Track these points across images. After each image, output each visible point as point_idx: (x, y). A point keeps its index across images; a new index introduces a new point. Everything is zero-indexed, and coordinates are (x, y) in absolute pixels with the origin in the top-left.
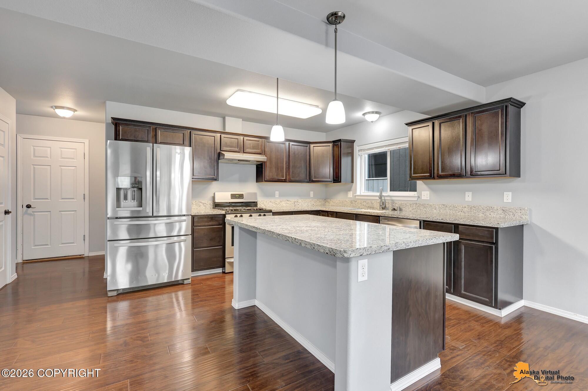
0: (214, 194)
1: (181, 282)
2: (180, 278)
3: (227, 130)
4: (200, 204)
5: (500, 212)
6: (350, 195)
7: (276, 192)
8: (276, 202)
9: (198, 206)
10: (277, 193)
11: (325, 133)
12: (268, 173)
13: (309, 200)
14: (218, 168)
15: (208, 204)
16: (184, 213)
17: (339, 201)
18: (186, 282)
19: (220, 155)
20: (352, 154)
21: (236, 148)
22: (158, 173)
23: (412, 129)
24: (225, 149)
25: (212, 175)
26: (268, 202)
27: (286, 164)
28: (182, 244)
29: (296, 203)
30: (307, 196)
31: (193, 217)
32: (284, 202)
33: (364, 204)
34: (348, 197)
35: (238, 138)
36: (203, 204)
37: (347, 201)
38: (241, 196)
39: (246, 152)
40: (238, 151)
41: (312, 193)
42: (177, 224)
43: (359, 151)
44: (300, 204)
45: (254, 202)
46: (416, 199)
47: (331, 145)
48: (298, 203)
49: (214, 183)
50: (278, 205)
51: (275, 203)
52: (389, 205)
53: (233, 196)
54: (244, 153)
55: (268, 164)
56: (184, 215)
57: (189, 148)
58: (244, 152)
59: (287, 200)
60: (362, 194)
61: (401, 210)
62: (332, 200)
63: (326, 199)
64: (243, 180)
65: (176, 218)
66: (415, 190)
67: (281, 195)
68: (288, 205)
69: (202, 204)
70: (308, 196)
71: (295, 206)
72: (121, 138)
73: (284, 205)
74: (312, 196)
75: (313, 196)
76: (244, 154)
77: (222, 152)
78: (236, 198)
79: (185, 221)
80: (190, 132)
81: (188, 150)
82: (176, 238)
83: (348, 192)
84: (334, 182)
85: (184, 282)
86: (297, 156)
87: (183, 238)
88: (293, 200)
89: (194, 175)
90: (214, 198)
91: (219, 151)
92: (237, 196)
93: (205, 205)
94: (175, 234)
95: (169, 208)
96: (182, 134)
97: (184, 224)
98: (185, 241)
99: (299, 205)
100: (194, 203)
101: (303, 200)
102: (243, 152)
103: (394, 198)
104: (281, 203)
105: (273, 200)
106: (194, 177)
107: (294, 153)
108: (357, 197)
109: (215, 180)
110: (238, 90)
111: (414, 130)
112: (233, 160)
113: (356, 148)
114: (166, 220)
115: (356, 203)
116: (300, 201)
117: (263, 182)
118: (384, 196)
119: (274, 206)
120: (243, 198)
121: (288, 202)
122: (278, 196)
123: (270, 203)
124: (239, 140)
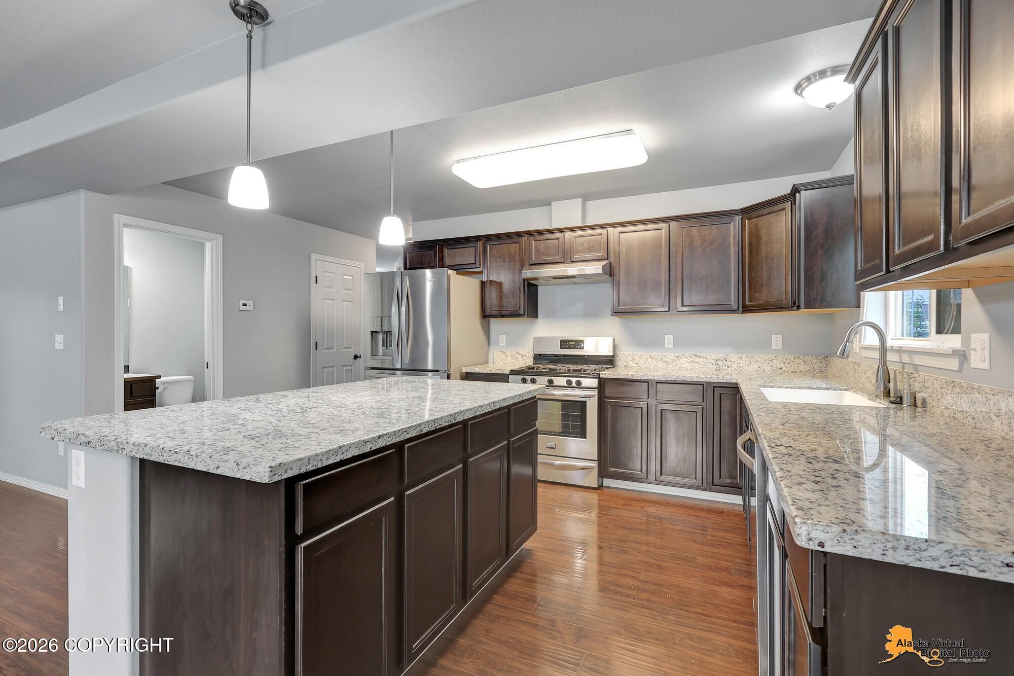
4: (518, 356)
7: (667, 336)
8: (665, 359)
9: (514, 359)
10: (669, 339)
12: (621, 296)
15: (530, 356)
21: (556, 256)
24: (536, 259)
26: (645, 357)
29: (721, 363)
30: (762, 345)
32: (686, 359)
35: (558, 237)
36: (522, 355)
37: (849, 365)
38: (578, 344)
40: (561, 260)
41: (777, 341)
44: (735, 366)
45: (609, 356)
48: (729, 364)
50: (671, 366)
51: (661, 359)
53: (564, 343)
54: (573, 262)
58: (572, 260)
59: (696, 355)
63: (828, 356)
64: (591, 313)
67: (677, 343)
68: (696, 366)
69: (520, 357)
70: (766, 345)
71: (718, 369)
72: (408, 267)
73: (687, 365)
74: (777, 348)
75: (783, 347)
76: (572, 264)
78: (570, 347)
80: (484, 243)
86: (699, 251)
88: (712, 355)
91: (526, 266)
92: (571, 343)
93: (525, 358)
96: (474, 248)
102: (570, 261)
104: (678, 362)
105: (657, 354)
116: (734, 357)
119: (660, 366)
120: (583, 348)
121: (698, 360)
122: (671, 346)
123: (650, 359)
124: (561, 240)
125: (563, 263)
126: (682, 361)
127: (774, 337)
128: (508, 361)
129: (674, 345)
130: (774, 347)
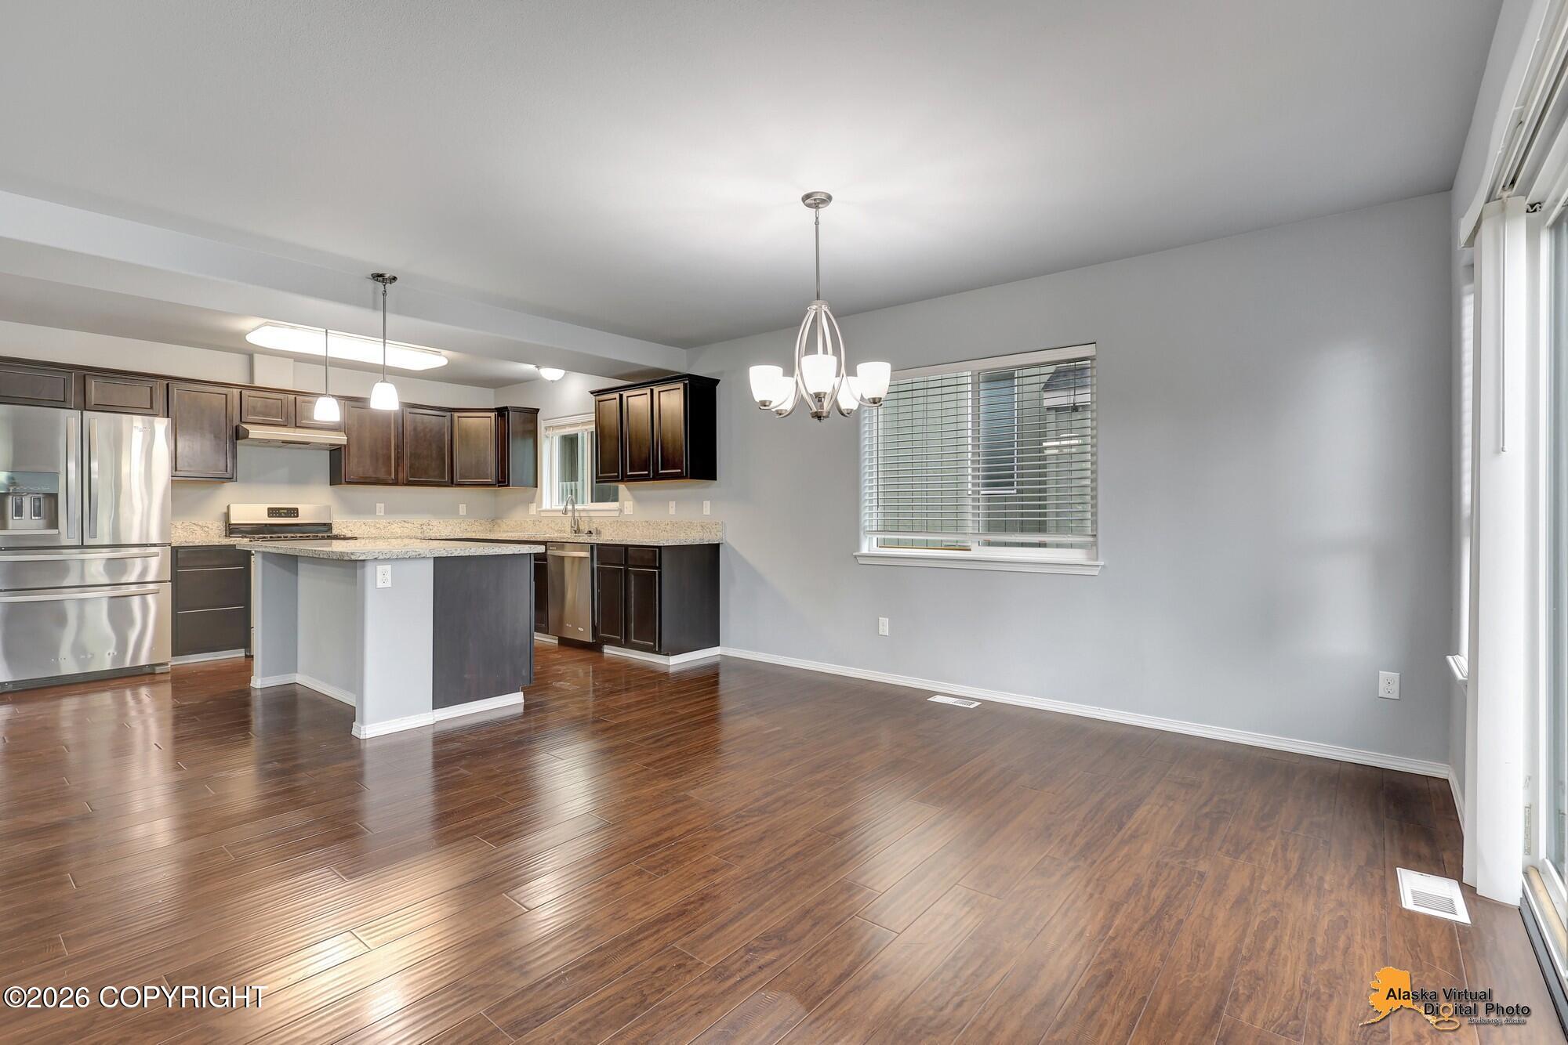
0: (228, 507)
1: (148, 670)
2: (143, 661)
3: (258, 383)
4: (195, 528)
5: (699, 528)
6: (533, 509)
7: (378, 505)
8: (378, 526)
9: (188, 530)
10: (380, 507)
11: (493, 390)
12: (353, 466)
13: (455, 521)
14: (234, 456)
15: (214, 528)
16: (155, 539)
17: (516, 522)
18: (158, 670)
19: (238, 434)
20: (533, 434)
21: (277, 417)
22: (95, 465)
23: (659, 392)
24: (251, 418)
25: (221, 471)
26: (359, 524)
27: (395, 449)
28: (150, 599)
29: (424, 528)
30: (454, 512)
31: (175, 551)
32: (395, 524)
33: (553, 525)
34: (530, 514)
35: (283, 398)
36: (202, 527)
37: (527, 522)
38: (293, 512)
39: (302, 425)
40: (282, 423)
41: (462, 509)
42: (138, 561)
43: (546, 428)
45: (325, 524)
46: (616, 514)
47: (492, 415)
48: (431, 527)
49: (228, 486)
50: (382, 532)
51: (375, 526)
52: (584, 527)
53: (273, 512)
54: (296, 427)
55: (353, 450)
56: (154, 545)
57: (166, 419)
58: (298, 425)
59: (404, 521)
60: (554, 508)
61: (598, 533)
62: (505, 521)
63: (495, 520)
64: (298, 479)
65: (135, 551)
66: (616, 500)
67: (388, 511)
68: (406, 531)
69: (198, 529)
71: (421, 533)
73: (397, 530)
74: (463, 514)
75: (465, 514)
76: (297, 430)
77: (245, 426)
78: (280, 516)
79: (156, 555)
80: (168, 385)
81: (161, 425)
82: (133, 588)
83: (530, 505)
84: (499, 486)
85: (154, 670)
86: (422, 434)
87: (151, 587)
88: (417, 520)
89: (178, 468)
90: (227, 515)
91: (236, 422)
92: (282, 511)
93: (207, 529)
94: (133, 579)
95: (116, 530)
96: (149, 389)
97: (154, 563)
98: (156, 592)
99: (430, 531)
100: (180, 527)
101: (441, 521)
102: (294, 425)
103: (592, 514)
104: (389, 528)
105: (371, 521)
106: (178, 473)
107: (415, 429)
108: (543, 514)
109: (231, 479)
110: (265, 324)
111: (661, 393)
112: (269, 441)
113: (542, 425)
114: (107, 554)
115: (541, 524)
116: (435, 522)
117: (341, 484)
118: (579, 511)
119: (374, 532)
120: (298, 516)
121: (406, 525)
122: (382, 514)
123: (364, 526)
124: (285, 402)
125: (285, 426)
126: (393, 527)
127: (460, 505)
128: (178, 534)
129: (385, 513)
130: (461, 513)
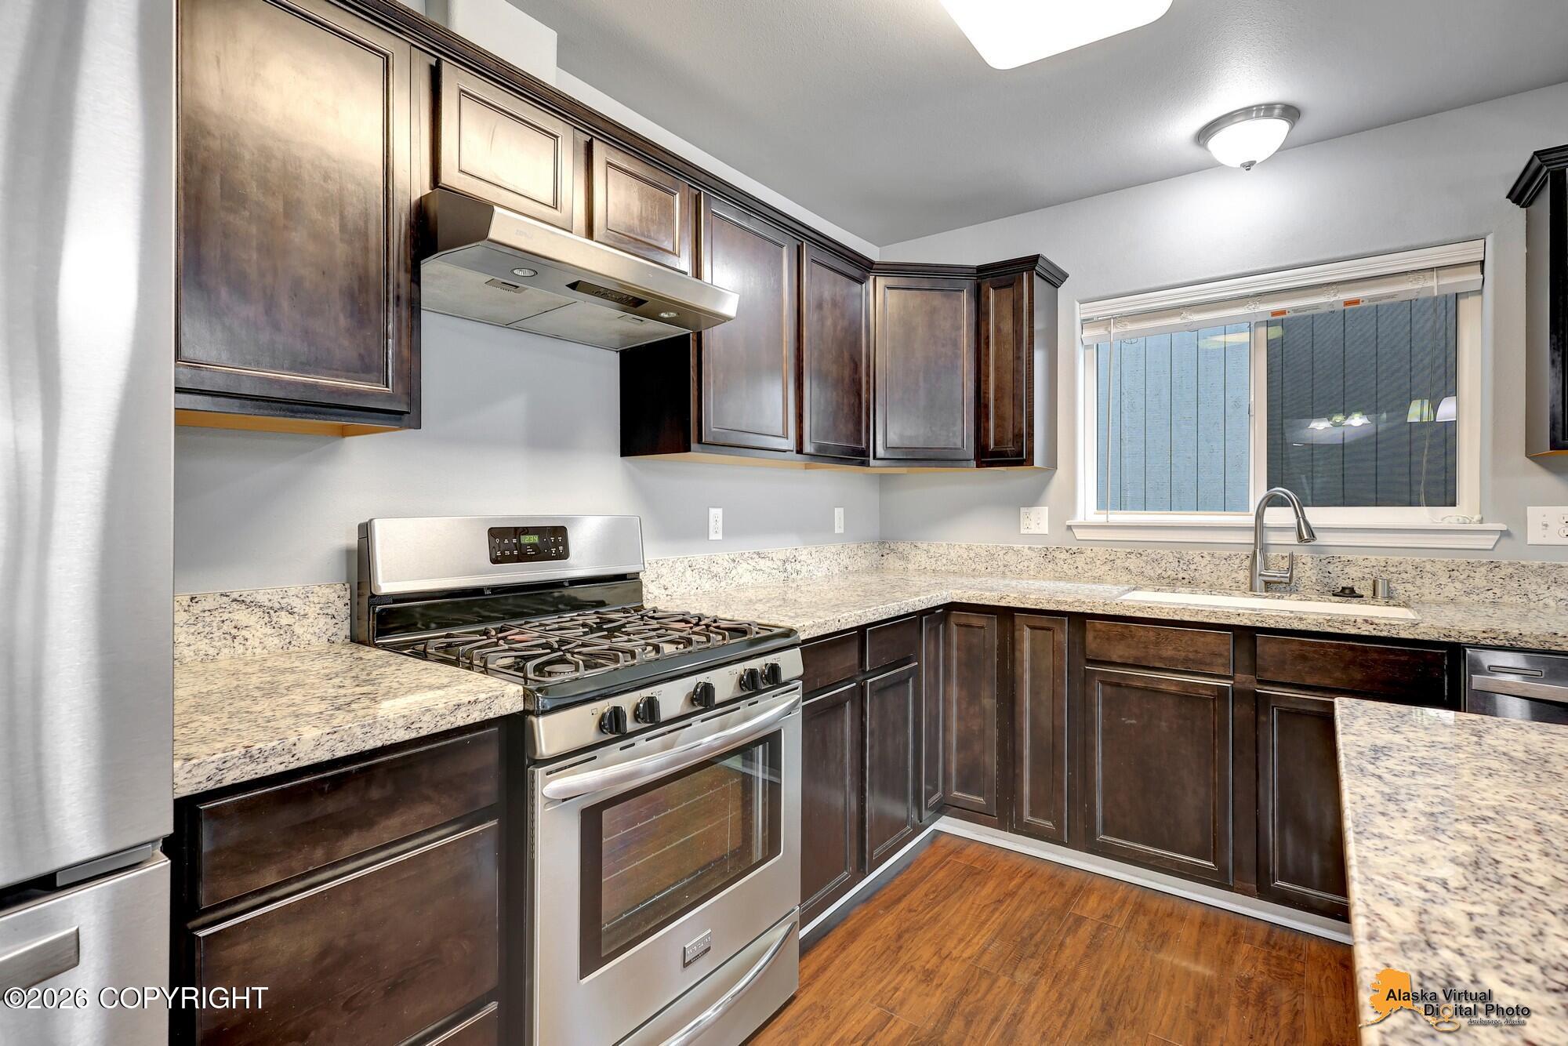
0: (365, 531)
6: (1038, 522)
7: (713, 511)
8: (715, 569)
9: (217, 634)
10: (716, 519)
13: (834, 550)
15: (312, 611)
26: (679, 567)
29: (788, 566)
32: (745, 565)
33: (1134, 563)
34: (1023, 531)
36: (269, 611)
37: (1017, 552)
38: (552, 543)
41: (839, 518)
44: (804, 571)
45: (625, 578)
46: (1484, 542)
48: (798, 567)
50: (723, 584)
51: (709, 570)
53: (501, 543)
58: (595, 237)
59: (758, 554)
62: (925, 546)
63: (884, 542)
66: (1445, 500)
67: (732, 530)
68: (759, 578)
69: (254, 619)
70: (827, 528)
71: (785, 581)
73: (747, 578)
74: (841, 532)
78: (523, 556)
83: (1023, 510)
84: (981, 465)
88: (777, 552)
90: (361, 563)
92: (526, 539)
93: (284, 619)
99: (800, 577)
102: (587, 235)
104: (733, 572)
105: (699, 558)
108: (1080, 534)
115: (1080, 558)
116: (803, 555)
120: (564, 555)
121: (758, 562)
122: (719, 537)
123: (689, 572)
126: (740, 570)
127: (836, 510)
129: (724, 534)
